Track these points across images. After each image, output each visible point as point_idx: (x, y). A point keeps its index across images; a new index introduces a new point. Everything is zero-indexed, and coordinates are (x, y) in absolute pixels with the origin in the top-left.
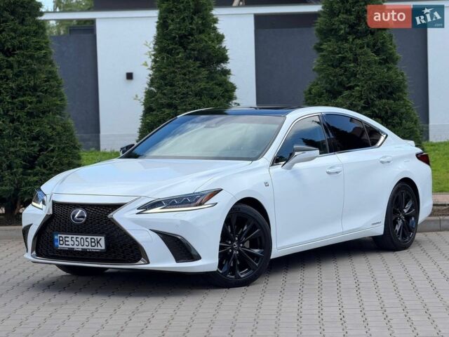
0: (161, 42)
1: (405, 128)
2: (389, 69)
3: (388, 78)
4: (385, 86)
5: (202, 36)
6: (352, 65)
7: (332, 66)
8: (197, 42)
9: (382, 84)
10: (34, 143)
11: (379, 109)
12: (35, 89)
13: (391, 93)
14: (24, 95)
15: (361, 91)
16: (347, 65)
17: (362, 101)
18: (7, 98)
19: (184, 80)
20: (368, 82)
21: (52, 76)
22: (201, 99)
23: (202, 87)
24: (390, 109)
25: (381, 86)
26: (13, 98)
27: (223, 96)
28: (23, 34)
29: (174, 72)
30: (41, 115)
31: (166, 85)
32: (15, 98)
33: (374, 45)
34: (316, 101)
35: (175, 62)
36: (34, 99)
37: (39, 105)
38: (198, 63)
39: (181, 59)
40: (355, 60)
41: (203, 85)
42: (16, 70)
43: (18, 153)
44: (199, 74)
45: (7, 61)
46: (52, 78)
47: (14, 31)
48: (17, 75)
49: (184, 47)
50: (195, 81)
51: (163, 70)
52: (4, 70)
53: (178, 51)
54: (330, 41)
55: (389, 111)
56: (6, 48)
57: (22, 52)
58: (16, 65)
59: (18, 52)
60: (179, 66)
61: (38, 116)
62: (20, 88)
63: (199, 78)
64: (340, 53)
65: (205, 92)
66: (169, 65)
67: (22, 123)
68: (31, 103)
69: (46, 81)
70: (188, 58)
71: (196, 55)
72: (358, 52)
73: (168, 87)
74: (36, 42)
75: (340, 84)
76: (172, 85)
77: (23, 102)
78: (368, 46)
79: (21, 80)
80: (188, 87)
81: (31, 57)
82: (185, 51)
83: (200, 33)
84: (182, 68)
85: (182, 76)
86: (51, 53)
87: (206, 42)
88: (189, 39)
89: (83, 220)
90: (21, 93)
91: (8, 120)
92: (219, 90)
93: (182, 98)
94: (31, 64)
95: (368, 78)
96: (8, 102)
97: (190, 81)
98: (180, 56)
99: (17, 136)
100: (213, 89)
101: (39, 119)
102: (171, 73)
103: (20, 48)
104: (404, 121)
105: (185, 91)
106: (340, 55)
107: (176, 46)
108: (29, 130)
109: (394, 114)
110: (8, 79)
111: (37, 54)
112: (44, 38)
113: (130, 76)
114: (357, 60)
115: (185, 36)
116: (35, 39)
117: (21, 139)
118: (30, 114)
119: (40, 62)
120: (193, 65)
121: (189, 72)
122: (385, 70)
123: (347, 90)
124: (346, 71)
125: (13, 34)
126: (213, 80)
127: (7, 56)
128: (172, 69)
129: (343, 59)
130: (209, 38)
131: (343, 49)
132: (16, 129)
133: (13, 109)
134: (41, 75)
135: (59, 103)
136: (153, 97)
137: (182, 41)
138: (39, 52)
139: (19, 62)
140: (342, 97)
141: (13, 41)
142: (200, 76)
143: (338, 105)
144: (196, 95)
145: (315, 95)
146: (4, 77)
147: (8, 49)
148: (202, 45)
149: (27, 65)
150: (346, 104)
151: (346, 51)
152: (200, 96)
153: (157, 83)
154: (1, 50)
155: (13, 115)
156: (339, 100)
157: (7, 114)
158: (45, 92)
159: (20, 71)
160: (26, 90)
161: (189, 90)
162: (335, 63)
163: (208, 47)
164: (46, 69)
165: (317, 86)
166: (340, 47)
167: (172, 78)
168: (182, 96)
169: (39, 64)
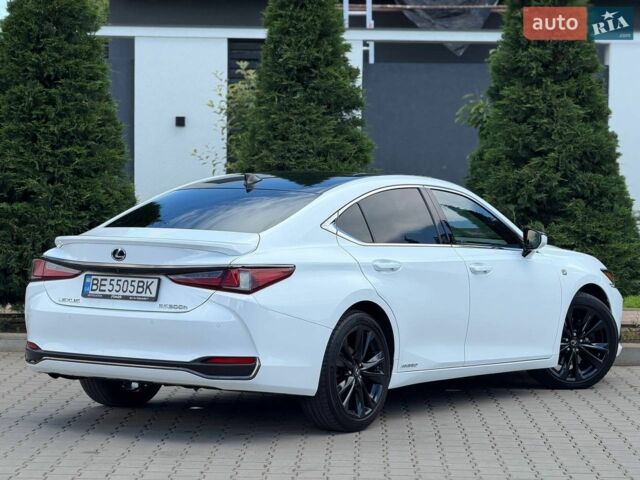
0: (271, 76)
1: (618, 215)
2: (597, 128)
3: (596, 141)
4: (591, 153)
5: (330, 70)
6: (545, 120)
7: (515, 120)
8: (322, 77)
9: (588, 150)
10: (83, 214)
11: (582, 186)
12: (85, 136)
13: (599, 164)
14: (70, 144)
15: (558, 159)
16: (538, 121)
17: (559, 174)
18: (47, 147)
19: (302, 132)
20: (569, 146)
21: (108, 118)
22: (326, 161)
23: (328, 143)
24: (598, 186)
25: (585, 153)
26: (53, 147)
27: (357, 158)
28: (70, 55)
29: (289, 120)
30: (93, 175)
31: (275, 137)
32: (57, 148)
33: (577, 94)
34: (490, 170)
35: (291, 106)
36: (85, 151)
37: (90, 159)
38: (323, 108)
39: (299, 100)
40: (550, 114)
41: (329, 140)
42: (60, 107)
43: (59, 228)
44: (322, 124)
45: (47, 93)
46: (109, 121)
47: (58, 50)
48: (60, 115)
49: (303, 84)
50: (318, 134)
51: (273, 116)
52: (42, 107)
53: (294, 89)
54: (513, 84)
55: (596, 190)
56: (45, 75)
57: (68, 81)
58: (59, 100)
59: (62, 81)
60: (295, 111)
61: (90, 176)
62: (64, 134)
63: (324, 131)
64: (528, 102)
65: (331, 150)
66: (280, 110)
67: (66, 185)
68: (79, 156)
69: (100, 126)
70: (309, 100)
71: (321, 97)
72: (554, 103)
73: (280, 141)
75: (526, 147)
76: (284, 138)
77: (68, 154)
78: (568, 95)
79: (65, 122)
80: (308, 143)
81: (81, 89)
82: (305, 90)
83: (327, 65)
84: (301, 114)
85: (299, 126)
86: (108, 84)
87: (336, 78)
88: (311, 73)
90: (66, 141)
91: (46, 179)
92: (351, 148)
93: (298, 158)
94: (81, 100)
95: (567, 140)
96: (48, 153)
97: (311, 134)
98: (298, 96)
99: (59, 204)
100: (342, 147)
101: (90, 180)
102: (284, 121)
103: (65, 76)
104: (616, 206)
105: (303, 148)
106: (528, 105)
107: (293, 83)
108: (75, 195)
109: (602, 194)
110: (47, 120)
111: (90, 85)
112: (99, 63)
113: (180, 122)
114: (552, 114)
115: (306, 69)
116: (88, 64)
117: (64, 208)
118: (77, 173)
119: (92, 97)
120: (316, 111)
121: (310, 120)
122: (592, 130)
123: (536, 156)
124: (535, 128)
125: (57, 55)
126: (341, 134)
127: (46, 87)
128: (285, 116)
129: (532, 111)
131: (533, 96)
132: (57, 193)
133: (53, 163)
134: (94, 115)
135: (118, 157)
136: (256, 154)
137: (301, 75)
138: (92, 82)
139: (64, 96)
140: (530, 166)
141: (57, 65)
142: (326, 127)
143: (524, 177)
144: (319, 154)
145: (489, 162)
146: (43, 116)
147: (49, 76)
148: (330, 83)
149: (76, 100)
150: (535, 176)
151: (538, 101)
152: (325, 156)
153: (262, 134)
154: (38, 78)
155: (54, 172)
156: (525, 170)
157: (44, 171)
158: (100, 141)
159: (66, 110)
160: (73, 137)
161: (310, 146)
162: (520, 117)
163: (338, 86)
164: (102, 108)
165: (492, 149)
166: (528, 95)
167: (286, 129)
168: (299, 155)
169: (91, 101)
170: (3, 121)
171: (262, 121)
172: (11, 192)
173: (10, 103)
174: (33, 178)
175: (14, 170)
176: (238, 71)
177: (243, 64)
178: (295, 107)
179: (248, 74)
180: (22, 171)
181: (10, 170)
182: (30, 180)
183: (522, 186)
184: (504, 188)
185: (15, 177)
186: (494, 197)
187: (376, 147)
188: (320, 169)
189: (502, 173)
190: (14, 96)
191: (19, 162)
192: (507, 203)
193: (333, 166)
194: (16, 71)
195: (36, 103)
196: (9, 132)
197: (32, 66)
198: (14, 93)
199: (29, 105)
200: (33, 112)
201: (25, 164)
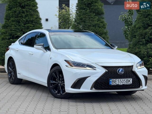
0: (81, 6)
5: (96, 4)
8: (94, 6)
12: (32, 21)
16: (150, 17)
18: (23, 24)
19: (89, 20)
22: (95, 28)
23: (96, 23)
26: (24, 24)
27: (103, 27)
29: (85, 17)
31: (82, 22)
35: (86, 13)
36: (32, 25)
39: (88, 12)
41: (96, 22)
42: (26, 14)
44: (95, 18)
45: (22, 10)
49: (89, 8)
50: (93, 21)
51: (81, 16)
52: (21, 14)
53: (87, 9)
56: (22, 5)
57: (28, 7)
58: (25, 12)
59: (26, 7)
62: (27, 21)
65: (97, 25)
66: (83, 14)
68: (31, 27)
69: (36, 19)
70: (91, 12)
71: (94, 11)
74: (33, 4)
75: (147, 24)
76: (84, 22)
77: (28, 26)
79: (27, 18)
81: (31, 9)
83: (95, 3)
84: (89, 16)
85: (88, 19)
87: (98, 6)
88: (91, 5)
89: (123, 73)
90: (27, 23)
91: (22, 33)
92: (101, 25)
93: (88, 27)
96: (23, 26)
97: (91, 21)
98: (88, 11)
100: (99, 24)
105: (90, 24)
106: (148, 13)
107: (86, 7)
110: (22, 17)
111: (33, 8)
113: (47, 20)
116: (33, 3)
120: (93, 15)
121: (91, 17)
123: (150, 26)
124: (150, 19)
126: (99, 21)
128: (84, 16)
129: (149, 15)
130: (99, 5)
131: (149, 11)
133: (24, 29)
134: (34, 16)
136: (77, 26)
137: (89, 5)
138: (34, 7)
139: (27, 11)
140: (149, 29)
141: (25, 3)
142: (95, 19)
143: (147, 32)
144: (93, 26)
145: (137, 28)
146: (21, 16)
147: (23, 6)
148: (96, 7)
149: (30, 12)
150: (150, 31)
151: (150, 12)
152: (95, 27)
153: (79, 21)
154: (19, 6)
155: (24, 31)
156: (147, 30)
157: (21, 30)
158: (36, 23)
159: (27, 15)
160: (29, 22)
161: (91, 24)
162: (145, 16)
163: (98, 8)
164: (36, 14)
165: (138, 25)
166: (148, 10)
167: (85, 19)
168: (88, 26)
169: (34, 12)
170: (11, 18)
171: (78, 18)
172: (13, 36)
173: (12, 13)
174: (19, 33)
175: (14, 30)
176: (63, 7)
177: (64, 5)
178: (87, 14)
179: (65, 8)
180: (16, 31)
181: (13, 30)
182: (18, 33)
183: (147, 34)
184: (142, 35)
185: (14, 32)
186: (139, 37)
187: (107, 24)
188: (94, 30)
189: (141, 31)
190: (14, 11)
191: (15, 28)
192: (142, 39)
193: (97, 29)
194: (14, 4)
195: (19, 13)
196: (12, 20)
197: (18, 3)
198: (13, 10)
199: (18, 13)
200: (19, 15)
201: (17, 29)
